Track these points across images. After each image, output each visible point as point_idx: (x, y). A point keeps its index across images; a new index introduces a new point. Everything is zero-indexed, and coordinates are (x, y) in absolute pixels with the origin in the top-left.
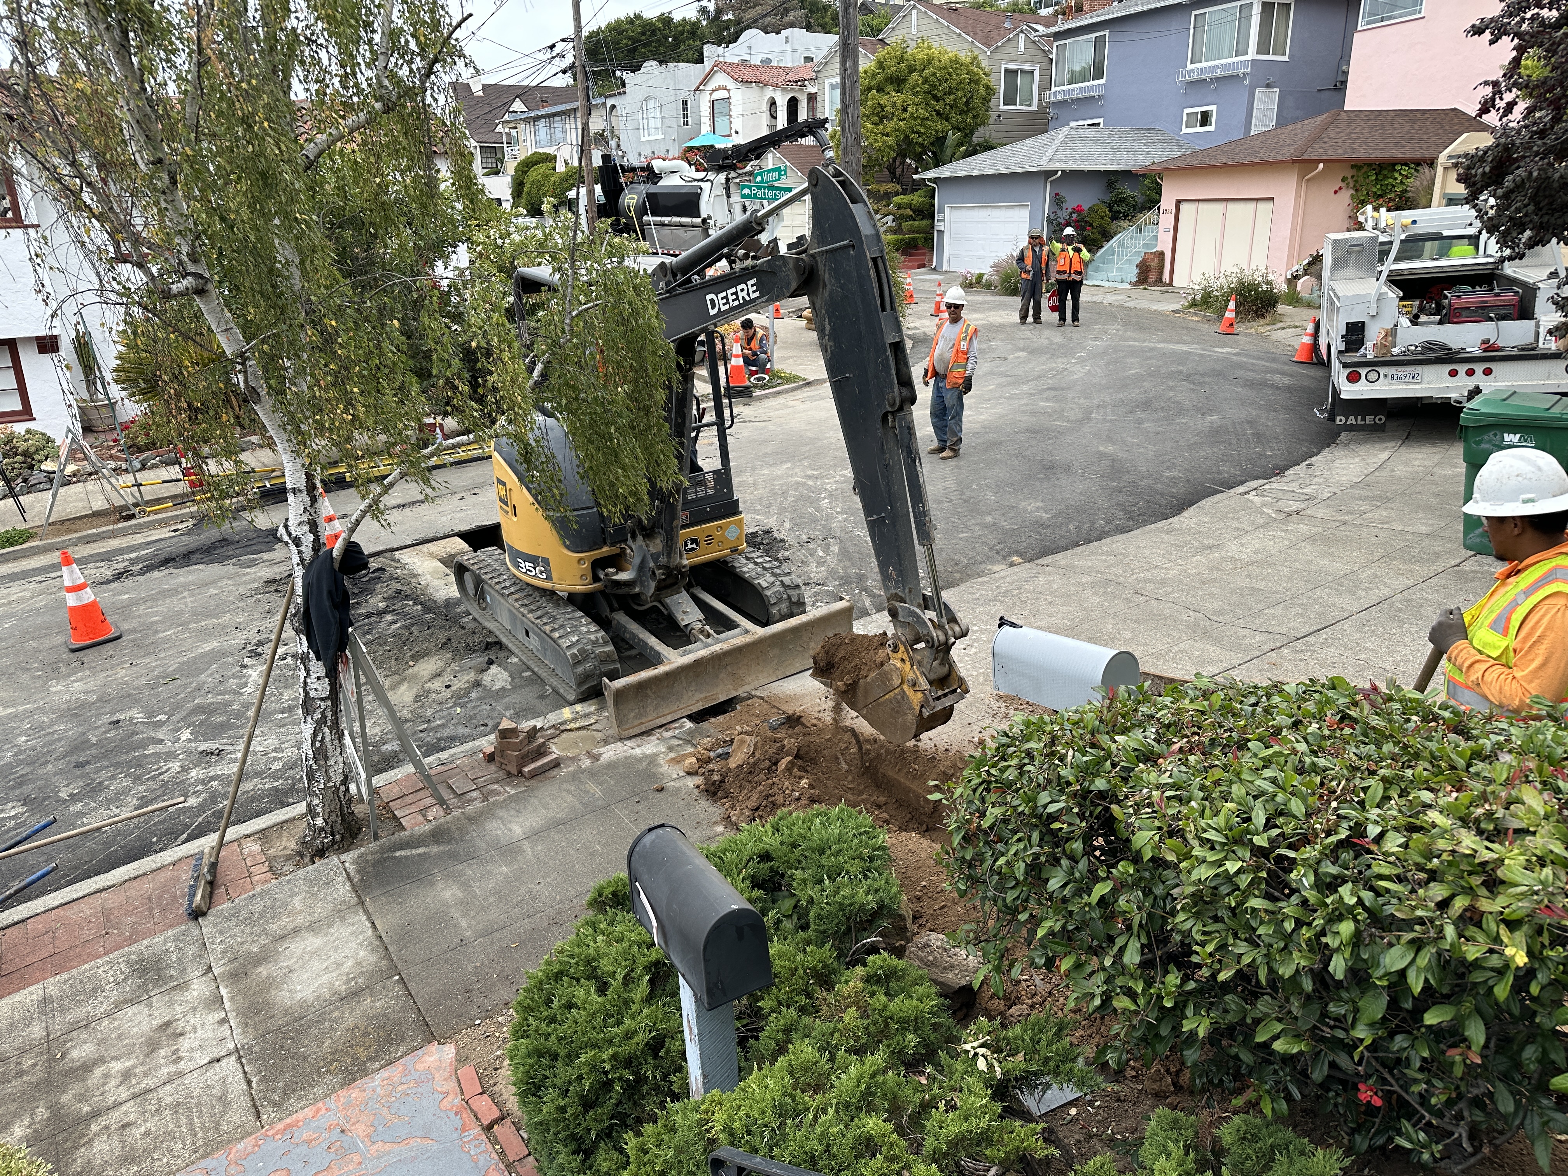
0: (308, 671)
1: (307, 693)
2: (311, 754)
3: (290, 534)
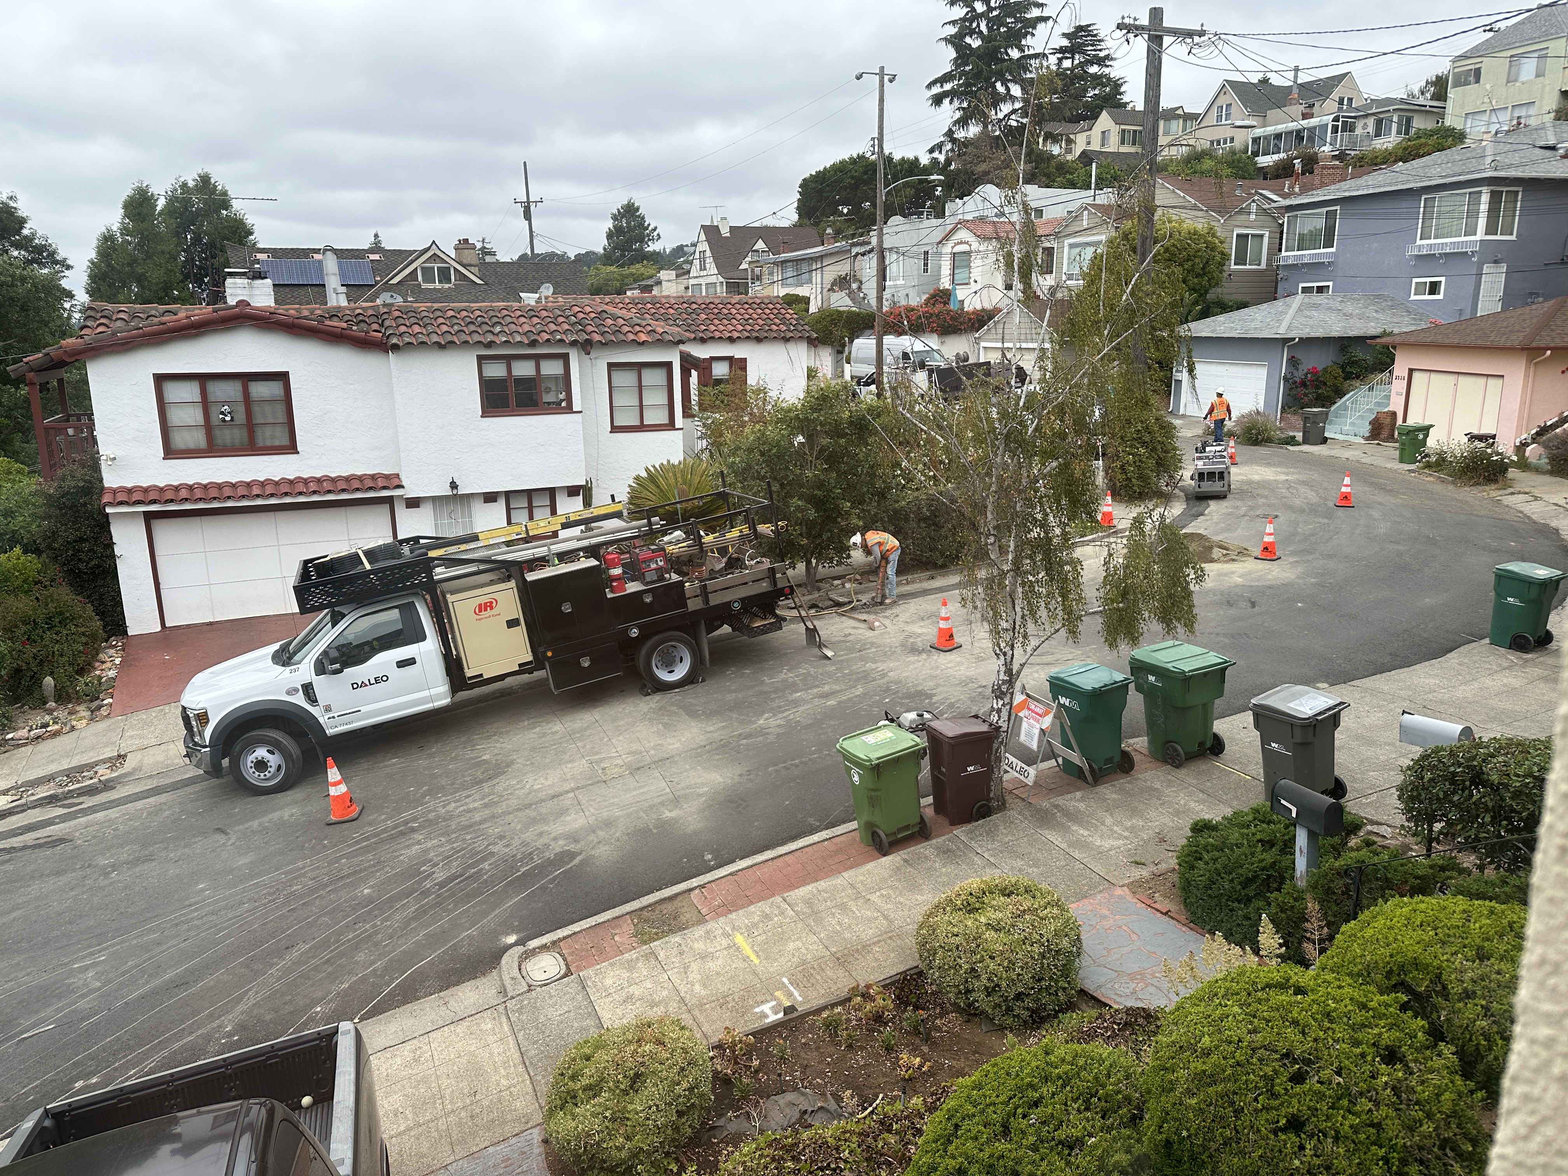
0: (1000, 717)
3: (1001, 650)
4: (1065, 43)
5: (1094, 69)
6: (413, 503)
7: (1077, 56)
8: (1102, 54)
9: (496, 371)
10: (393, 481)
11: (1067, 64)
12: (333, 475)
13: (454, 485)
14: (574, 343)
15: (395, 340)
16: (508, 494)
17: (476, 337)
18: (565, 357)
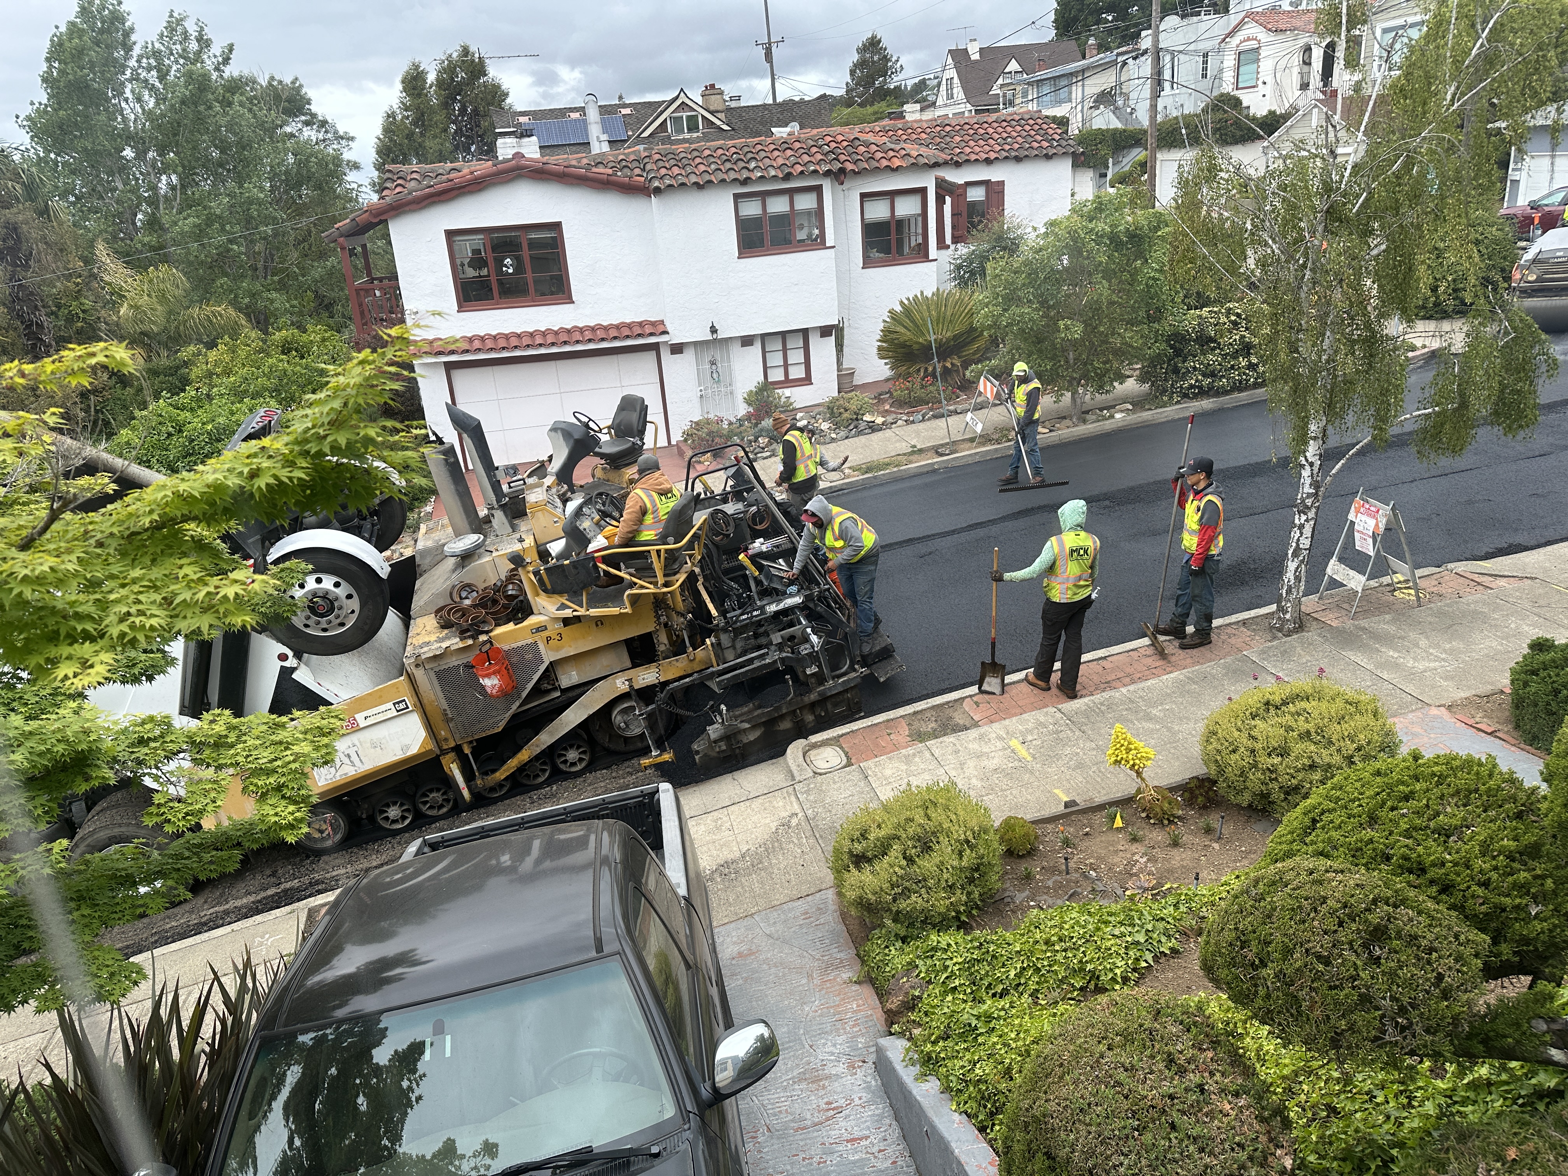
0: (1301, 534)
1: (1298, 545)
2: (1292, 578)
3: (1307, 460)
6: (678, 349)
9: (752, 209)
10: (658, 327)
13: (713, 330)
14: (828, 173)
15: (656, 184)
16: (764, 337)
17: (733, 175)
18: (818, 189)
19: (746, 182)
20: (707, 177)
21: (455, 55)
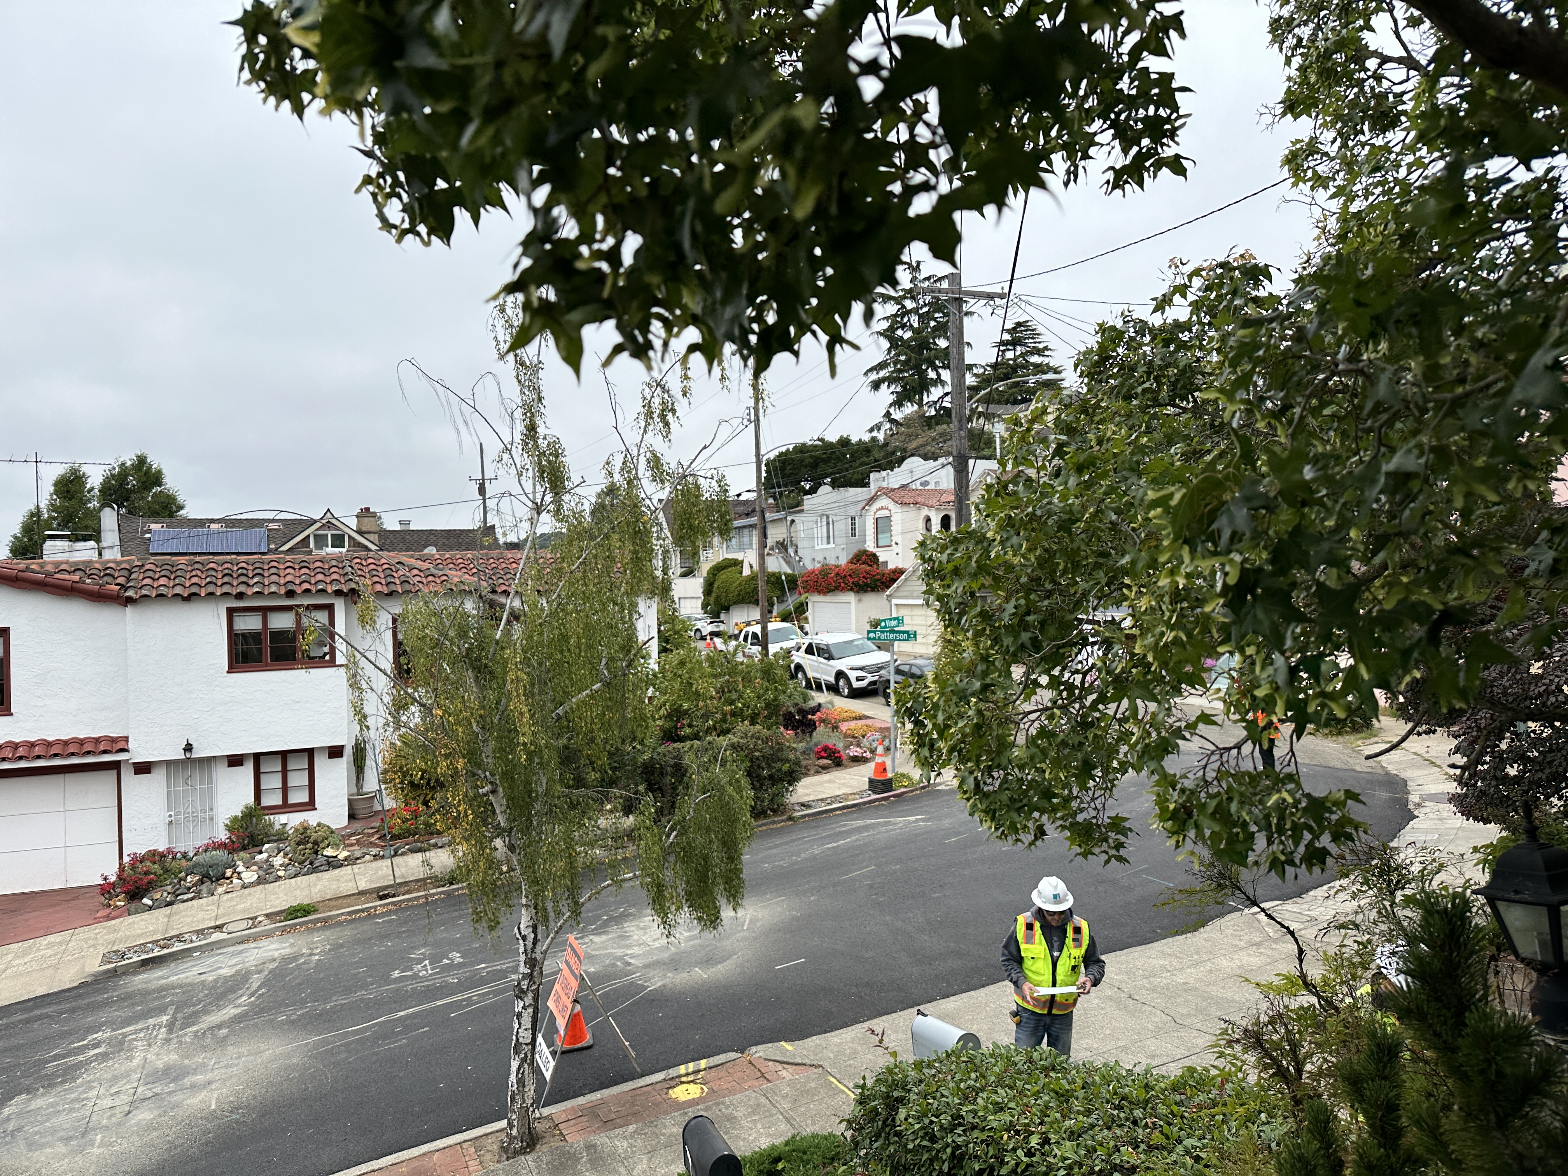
0: (520, 1024)
1: (517, 1038)
4: (1007, 337)
5: (1035, 359)
6: (143, 768)
7: (1018, 348)
8: (1041, 346)
9: (249, 624)
10: (119, 744)
11: (1010, 355)
12: (51, 739)
13: (188, 748)
14: (338, 593)
15: (130, 593)
16: (257, 757)
17: (226, 589)
18: (330, 608)
19: (240, 596)
20: (194, 589)
21: (129, 463)
